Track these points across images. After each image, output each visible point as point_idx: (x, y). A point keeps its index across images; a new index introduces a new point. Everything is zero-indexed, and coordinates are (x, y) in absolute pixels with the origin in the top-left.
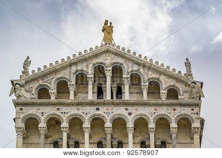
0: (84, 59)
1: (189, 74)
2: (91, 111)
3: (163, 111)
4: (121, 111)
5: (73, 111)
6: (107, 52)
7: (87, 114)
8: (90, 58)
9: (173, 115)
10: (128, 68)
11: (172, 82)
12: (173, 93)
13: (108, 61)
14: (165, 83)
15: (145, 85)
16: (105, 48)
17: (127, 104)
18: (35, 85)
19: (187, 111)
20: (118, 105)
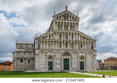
0: (63, 13)
1: (78, 16)
2: (64, 21)
3: (74, 22)
4: (68, 21)
5: (62, 21)
6: (66, 12)
7: (64, 22)
8: (64, 13)
9: (75, 22)
10: (69, 14)
11: (75, 17)
12: (75, 19)
13: (67, 13)
14: (74, 17)
15: (72, 17)
16: (66, 11)
17: (69, 20)
18: (56, 17)
19: (77, 22)
20: (68, 20)
